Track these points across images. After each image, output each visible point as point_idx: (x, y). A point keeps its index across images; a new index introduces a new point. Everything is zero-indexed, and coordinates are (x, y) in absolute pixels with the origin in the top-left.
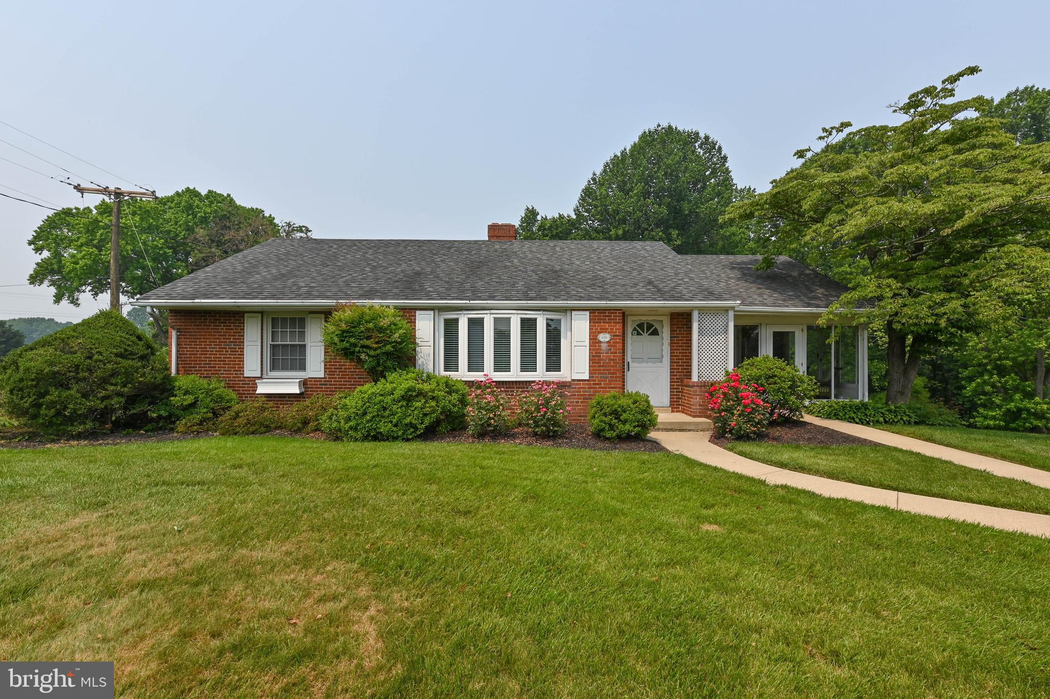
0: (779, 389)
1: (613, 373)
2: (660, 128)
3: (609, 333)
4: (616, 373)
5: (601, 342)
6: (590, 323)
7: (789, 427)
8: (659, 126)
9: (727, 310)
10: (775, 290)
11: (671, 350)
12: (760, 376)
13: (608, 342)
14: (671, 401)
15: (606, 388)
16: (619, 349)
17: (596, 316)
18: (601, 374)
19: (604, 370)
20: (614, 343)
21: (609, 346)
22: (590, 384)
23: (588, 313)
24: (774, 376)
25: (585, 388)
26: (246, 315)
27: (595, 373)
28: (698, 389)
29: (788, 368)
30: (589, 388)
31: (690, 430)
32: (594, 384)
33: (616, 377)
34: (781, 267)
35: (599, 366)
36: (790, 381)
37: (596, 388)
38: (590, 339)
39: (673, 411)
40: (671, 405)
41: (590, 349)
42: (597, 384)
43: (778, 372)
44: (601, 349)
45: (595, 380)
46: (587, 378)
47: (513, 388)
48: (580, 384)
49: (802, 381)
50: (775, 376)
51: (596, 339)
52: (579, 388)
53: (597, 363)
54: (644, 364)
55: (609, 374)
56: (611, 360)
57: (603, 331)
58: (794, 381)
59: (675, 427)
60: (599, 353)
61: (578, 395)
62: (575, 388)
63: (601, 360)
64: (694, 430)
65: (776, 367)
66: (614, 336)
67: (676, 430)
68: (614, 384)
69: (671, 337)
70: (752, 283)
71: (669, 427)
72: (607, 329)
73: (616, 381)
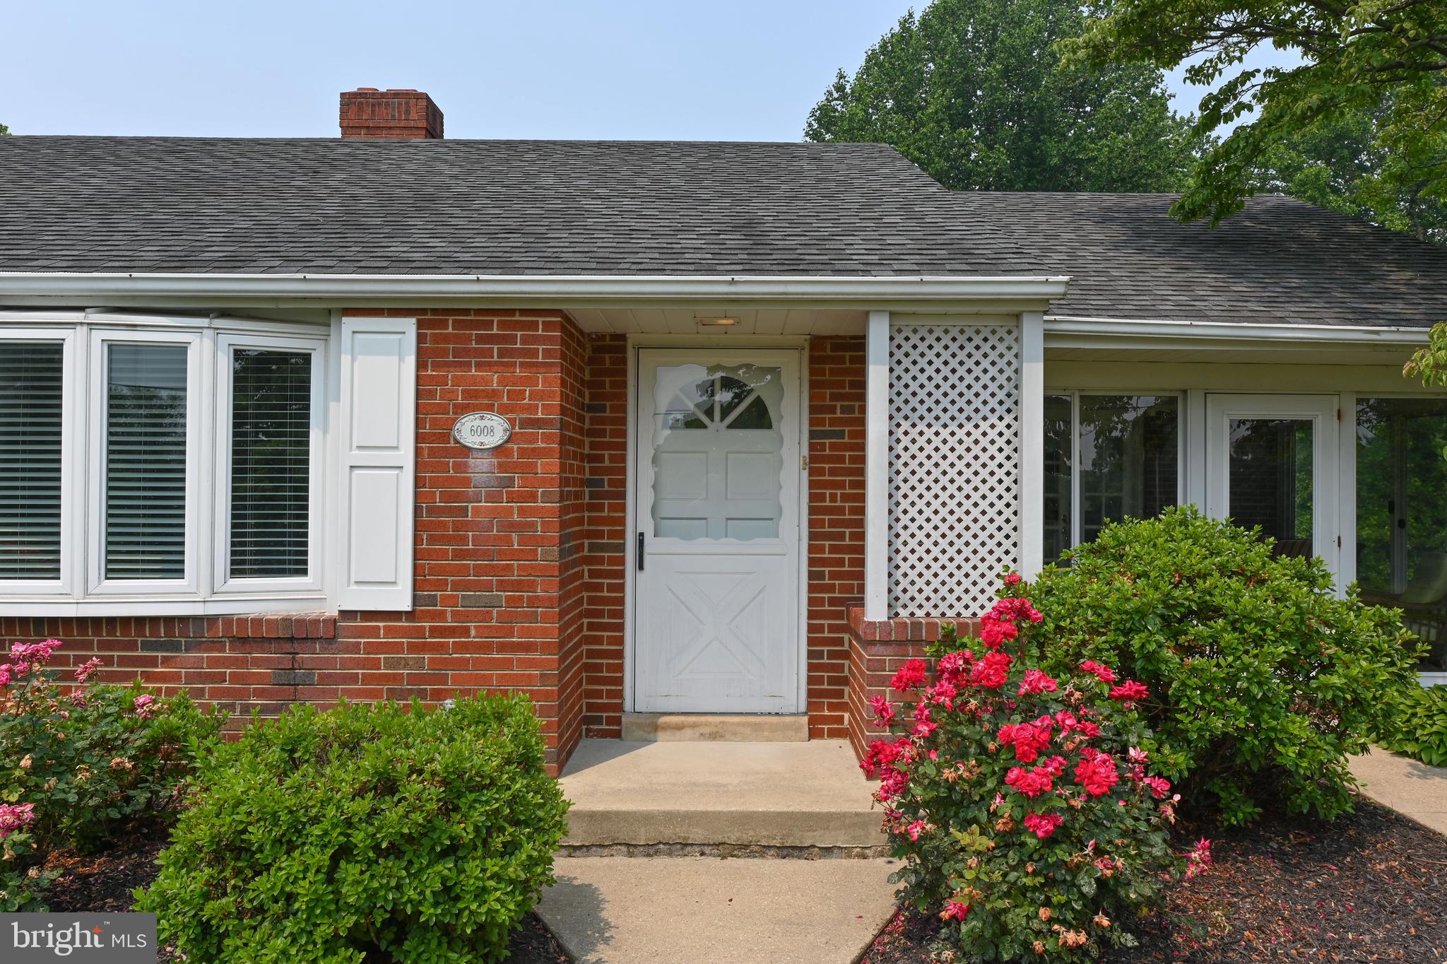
0: (1232, 679)
1: (518, 586)
3: (503, 411)
4: (531, 586)
5: (466, 451)
6: (420, 365)
7: (1280, 855)
9: (1018, 316)
10: (1239, 274)
11: (812, 484)
12: (1141, 613)
13: (498, 450)
14: (811, 694)
15: (486, 648)
16: (544, 482)
17: (446, 339)
18: (467, 586)
19: (479, 571)
20: (522, 452)
21: (502, 467)
22: (420, 632)
23: (409, 325)
24: (1207, 612)
25: (397, 648)
27: (441, 585)
28: (888, 656)
29: (1281, 572)
30: (413, 648)
31: (827, 851)
32: (435, 632)
33: (532, 602)
34: (1263, 217)
35: (459, 555)
36: (1286, 635)
37: (441, 648)
38: (419, 438)
39: (814, 734)
40: (810, 706)
41: (418, 482)
42: (451, 632)
43: (1225, 591)
44: (466, 482)
45: (441, 616)
46: (405, 605)
47: (87, 645)
48: (374, 632)
49: (1345, 641)
50: (1217, 611)
51: (445, 437)
52: (370, 648)
53: (448, 540)
54: (703, 544)
55: (502, 586)
56: (512, 526)
57: (479, 401)
58: (1305, 637)
59: (763, 835)
60: (458, 497)
61: (367, 679)
62: (355, 648)
63: (467, 526)
64: (847, 852)
65: (1222, 569)
66: (526, 423)
67: (763, 851)
68: (525, 632)
69: (813, 435)
70: (1160, 255)
71: (733, 837)
72: (495, 394)
73: (533, 617)
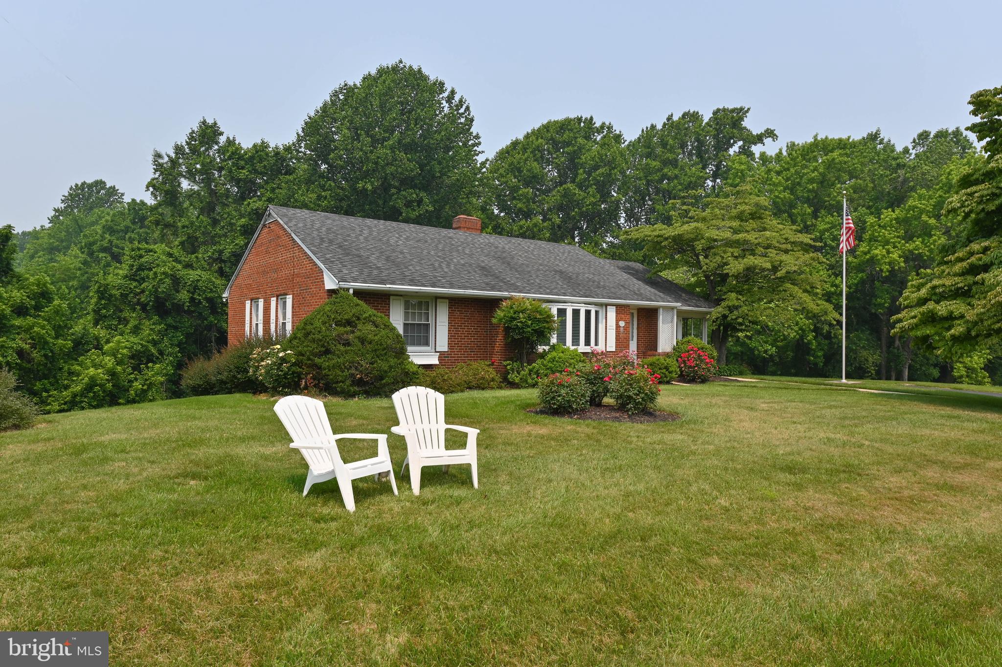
2: (401, 65)
3: (624, 321)
5: (620, 327)
6: (616, 314)
8: (401, 62)
16: (628, 332)
17: (619, 310)
19: (621, 345)
20: (626, 327)
21: (624, 329)
26: (391, 298)
35: (619, 343)
41: (616, 331)
44: (620, 332)
46: (614, 350)
51: (618, 325)
53: (618, 340)
56: (625, 338)
63: (620, 338)
66: (626, 323)
72: (623, 318)
